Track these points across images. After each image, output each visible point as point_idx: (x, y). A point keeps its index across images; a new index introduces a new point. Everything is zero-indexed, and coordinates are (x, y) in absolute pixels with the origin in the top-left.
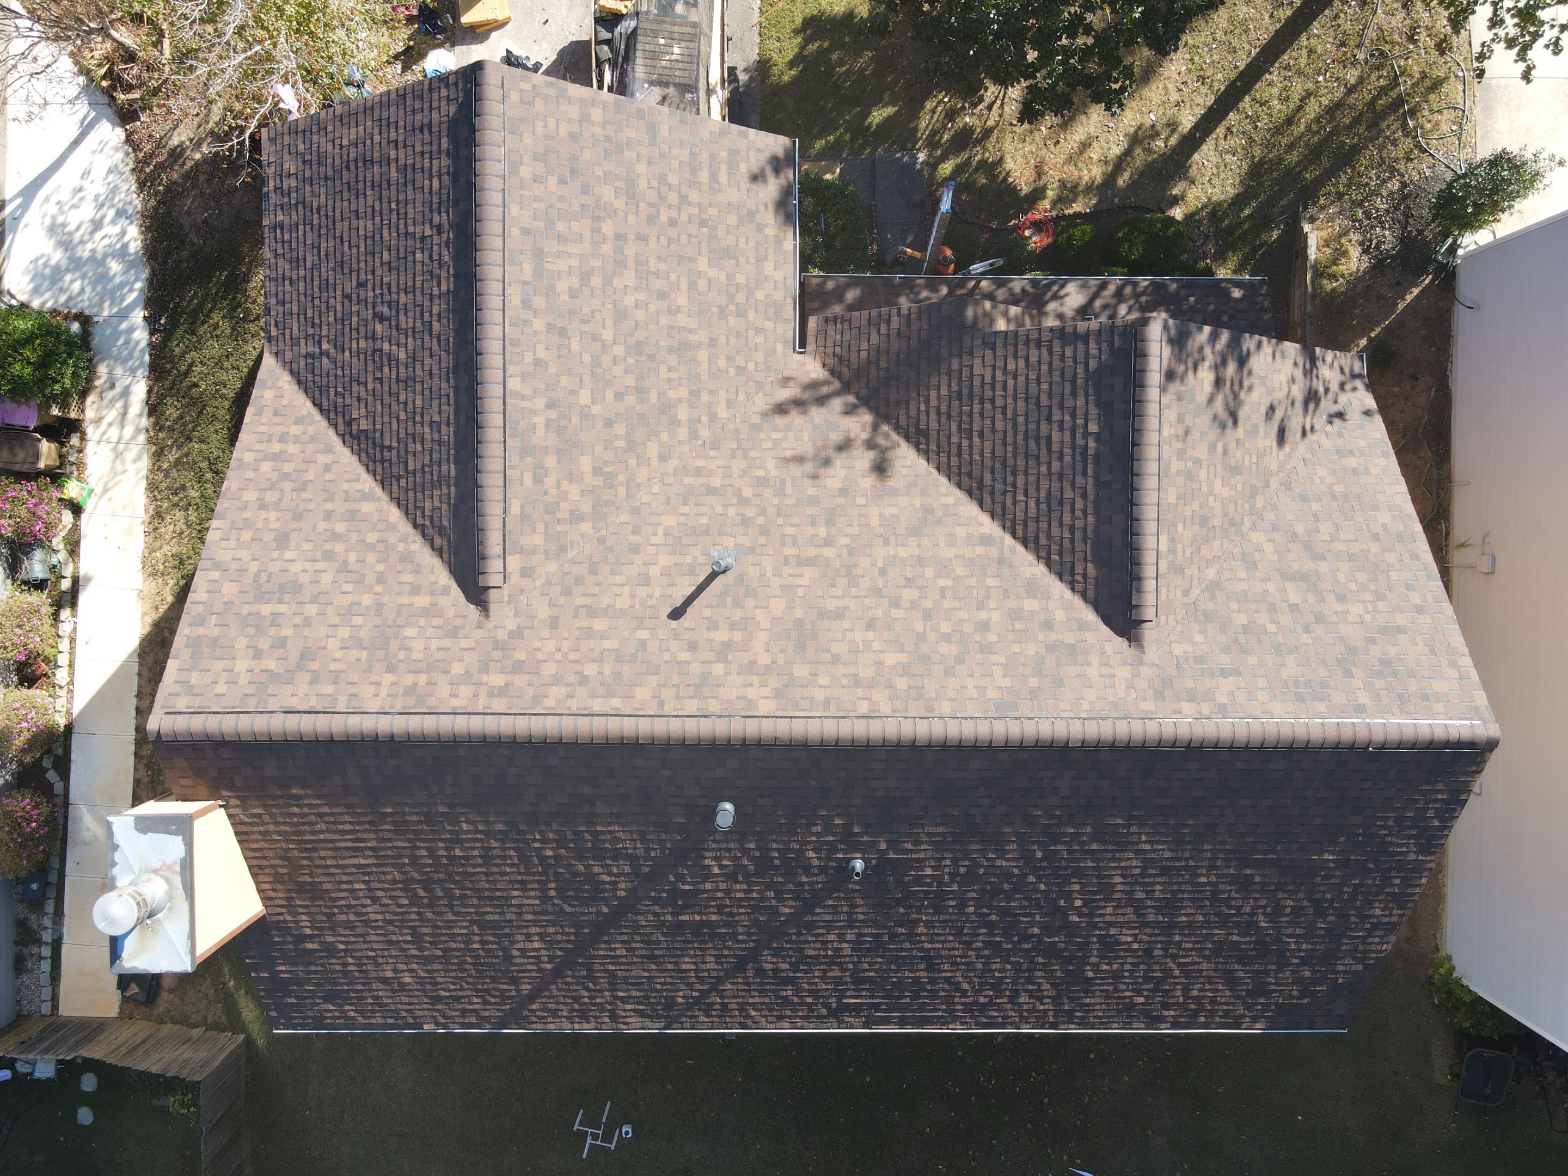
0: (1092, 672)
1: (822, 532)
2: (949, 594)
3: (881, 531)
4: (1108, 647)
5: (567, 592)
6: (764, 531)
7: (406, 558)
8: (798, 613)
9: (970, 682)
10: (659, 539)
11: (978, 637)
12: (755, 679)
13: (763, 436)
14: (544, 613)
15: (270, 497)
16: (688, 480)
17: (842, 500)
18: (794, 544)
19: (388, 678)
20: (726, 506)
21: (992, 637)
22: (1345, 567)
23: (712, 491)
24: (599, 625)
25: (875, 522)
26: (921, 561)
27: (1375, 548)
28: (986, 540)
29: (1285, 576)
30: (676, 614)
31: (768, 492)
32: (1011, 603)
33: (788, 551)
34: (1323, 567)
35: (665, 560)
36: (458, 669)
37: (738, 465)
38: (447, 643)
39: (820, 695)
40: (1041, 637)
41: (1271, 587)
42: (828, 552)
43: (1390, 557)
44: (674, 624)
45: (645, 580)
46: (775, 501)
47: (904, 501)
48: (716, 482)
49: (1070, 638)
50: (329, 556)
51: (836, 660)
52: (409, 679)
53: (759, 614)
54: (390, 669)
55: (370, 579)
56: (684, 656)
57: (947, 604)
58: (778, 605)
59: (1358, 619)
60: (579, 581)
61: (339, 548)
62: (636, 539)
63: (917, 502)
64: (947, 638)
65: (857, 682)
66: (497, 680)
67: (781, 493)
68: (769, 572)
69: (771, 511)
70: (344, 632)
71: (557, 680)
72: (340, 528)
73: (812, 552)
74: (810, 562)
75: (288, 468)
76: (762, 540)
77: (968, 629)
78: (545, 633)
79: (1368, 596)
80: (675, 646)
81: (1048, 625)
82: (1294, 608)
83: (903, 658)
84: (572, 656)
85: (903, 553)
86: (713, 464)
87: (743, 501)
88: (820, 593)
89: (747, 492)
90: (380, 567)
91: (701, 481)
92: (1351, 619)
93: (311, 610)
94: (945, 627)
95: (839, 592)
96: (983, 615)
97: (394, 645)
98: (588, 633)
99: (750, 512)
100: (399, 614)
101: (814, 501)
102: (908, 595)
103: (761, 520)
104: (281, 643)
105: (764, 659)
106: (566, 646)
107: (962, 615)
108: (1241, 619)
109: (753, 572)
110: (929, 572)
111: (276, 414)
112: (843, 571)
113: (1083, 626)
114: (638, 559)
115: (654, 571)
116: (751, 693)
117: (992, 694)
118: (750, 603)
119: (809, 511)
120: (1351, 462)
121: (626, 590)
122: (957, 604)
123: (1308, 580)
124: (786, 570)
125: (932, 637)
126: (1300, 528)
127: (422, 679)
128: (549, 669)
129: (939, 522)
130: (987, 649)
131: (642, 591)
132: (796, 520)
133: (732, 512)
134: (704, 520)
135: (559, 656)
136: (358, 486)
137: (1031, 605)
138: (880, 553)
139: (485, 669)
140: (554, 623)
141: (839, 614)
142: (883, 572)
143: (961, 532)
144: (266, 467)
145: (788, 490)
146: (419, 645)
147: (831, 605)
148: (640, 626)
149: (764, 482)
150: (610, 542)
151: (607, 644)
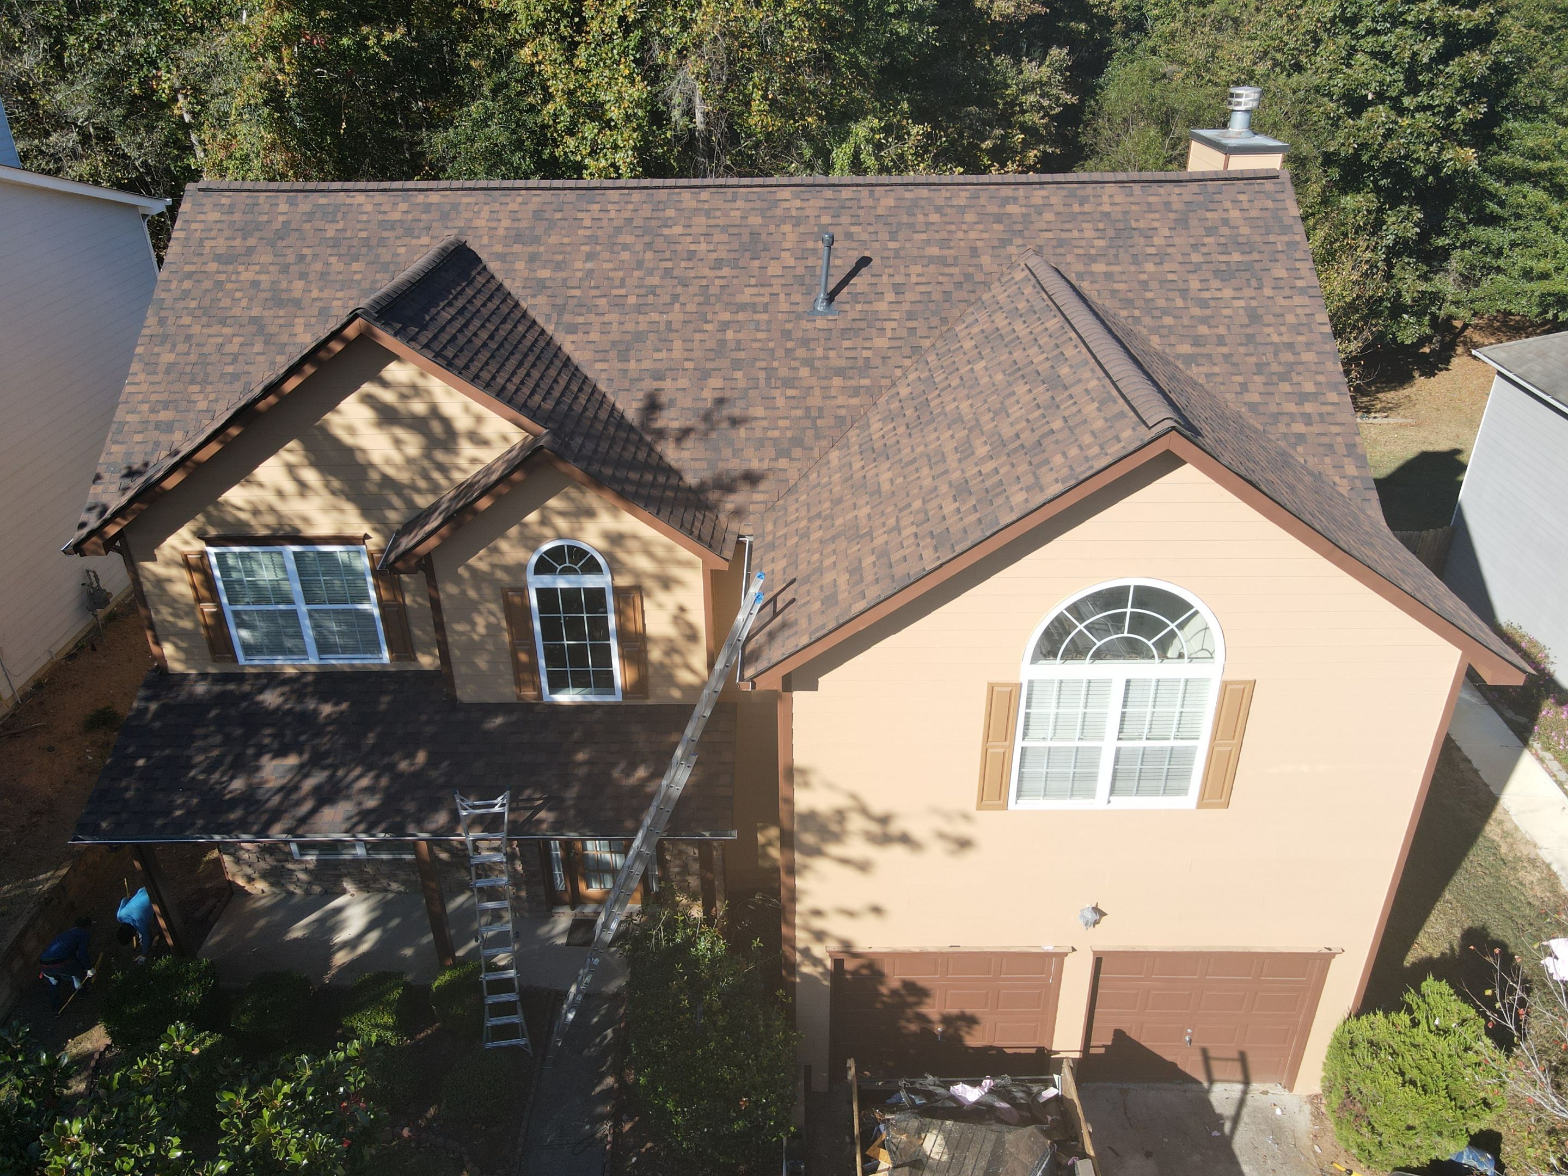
0: (506, 223)
1: (730, 335)
2: (617, 283)
3: (672, 336)
4: (485, 240)
5: (968, 277)
6: (787, 335)
7: (1128, 303)
8: (756, 263)
9: (613, 214)
10: (889, 325)
11: (598, 248)
12: (794, 213)
13: (789, 434)
14: (985, 260)
15: (1288, 357)
16: (866, 382)
17: (709, 365)
18: (758, 322)
19: (1106, 208)
20: (827, 358)
21: (586, 248)
22: (236, 311)
23: (840, 372)
24: (934, 251)
25: (677, 344)
26: (640, 309)
27: (196, 329)
28: (572, 329)
29: (297, 303)
30: (864, 262)
31: (783, 372)
32: (563, 274)
33: (764, 317)
34: (255, 312)
35: (882, 306)
36: (1049, 216)
37: (815, 400)
38: (1064, 235)
39: (740, 204)
40: (542, 249)
41: (315, 294)
42: (726, 316)
43: (186, 320)
44: (867, 254)
45: (898, 289)
46: (776, 364)
47: (646, 364)
48: (837, 381)
49: (517, 248)
50: (1203, 304)
51: (724, 229)
52: (1087, 208)
53: (792, 262)
54: (1107, 215)
55: (1154, 285)
56: (854, 229)
57: (621, 274)
58: (774, 269)
59: (251, 267)
60: (959, 285)
61: (1196, 311)
62: (910, 324)
63: (632, 365)
64: (625, 247)
65: (708, 213)
66: (1012, 209)
67: (770, 371)
68: (782, 297)
69: (780, 353)
70: (1157, 241)
71: (962, 210)
72: (1203, 330)
73: (741, 316)
74: (743, 307)
75: (1285, 387)
76: (789, 326)
77: (606, 255)
78: (979, 244)
79: (229, 286)
80: (865, 237)
81: (533, 258)
82: (303, 276)
83: (666, 231)
84: (953, 227)
85: (654, 316)
86: (841, 400)
87: (808, 362)
88: (735, 281)
89: (804, 372)
90: (1149, 295)
91: (853, 383)
92: (257, 268)
93: (1196, 258)
94: (625, 255)
95: (718, 282)
96: (589, 265)
97: (1111, 233)
98: (944, 243)
99: (801, 353)
100: (1116, 256)
101: (737, 365)
102: (655, 280)
103: (790, 345)
104: (1211, 231)
105: (787, 228)
106: (960, 235)
107: (607, 266)
108: (356, 266)
109: (797, 298)
110: (632, 300)
111: (1331, 446)
112: (713, 299)
113: (502, 257)
114: (906, 307)
115: (890, 296)
116: (798, 203)
117: (597, 207)
118: (800, 271)
119: (742, 355)
120: (164, 416)
121: (914, 279)
122: (611, 274)
123: (278, 300)
124: (766, 299)
125: (639, 247)
126: (258, 348)
127: (1076, 208)
128: (970, 217)
129: (614, 343)
130: (593, 240)
131: (899, 279)
132: (756, 345)
133: (820, 352)
134: (847, 344)
135: (964, 227)
136: (1204, 369)
137: (545, 273)
138: (676, 315)
139: (1026, 217)
140: (974, 251)
141: (718, 264)
142: (675, 297)
143: (593, 336)
144: (1309, 387)
145: (762, 375)
146: (1089, 234)
147: (726, 271)
148: (897, 251)
149: (788, 383)
150: (935, 321)
151: (924, 236)
